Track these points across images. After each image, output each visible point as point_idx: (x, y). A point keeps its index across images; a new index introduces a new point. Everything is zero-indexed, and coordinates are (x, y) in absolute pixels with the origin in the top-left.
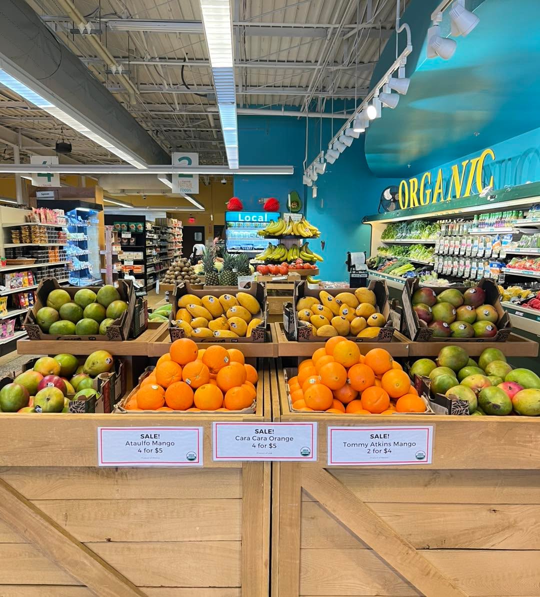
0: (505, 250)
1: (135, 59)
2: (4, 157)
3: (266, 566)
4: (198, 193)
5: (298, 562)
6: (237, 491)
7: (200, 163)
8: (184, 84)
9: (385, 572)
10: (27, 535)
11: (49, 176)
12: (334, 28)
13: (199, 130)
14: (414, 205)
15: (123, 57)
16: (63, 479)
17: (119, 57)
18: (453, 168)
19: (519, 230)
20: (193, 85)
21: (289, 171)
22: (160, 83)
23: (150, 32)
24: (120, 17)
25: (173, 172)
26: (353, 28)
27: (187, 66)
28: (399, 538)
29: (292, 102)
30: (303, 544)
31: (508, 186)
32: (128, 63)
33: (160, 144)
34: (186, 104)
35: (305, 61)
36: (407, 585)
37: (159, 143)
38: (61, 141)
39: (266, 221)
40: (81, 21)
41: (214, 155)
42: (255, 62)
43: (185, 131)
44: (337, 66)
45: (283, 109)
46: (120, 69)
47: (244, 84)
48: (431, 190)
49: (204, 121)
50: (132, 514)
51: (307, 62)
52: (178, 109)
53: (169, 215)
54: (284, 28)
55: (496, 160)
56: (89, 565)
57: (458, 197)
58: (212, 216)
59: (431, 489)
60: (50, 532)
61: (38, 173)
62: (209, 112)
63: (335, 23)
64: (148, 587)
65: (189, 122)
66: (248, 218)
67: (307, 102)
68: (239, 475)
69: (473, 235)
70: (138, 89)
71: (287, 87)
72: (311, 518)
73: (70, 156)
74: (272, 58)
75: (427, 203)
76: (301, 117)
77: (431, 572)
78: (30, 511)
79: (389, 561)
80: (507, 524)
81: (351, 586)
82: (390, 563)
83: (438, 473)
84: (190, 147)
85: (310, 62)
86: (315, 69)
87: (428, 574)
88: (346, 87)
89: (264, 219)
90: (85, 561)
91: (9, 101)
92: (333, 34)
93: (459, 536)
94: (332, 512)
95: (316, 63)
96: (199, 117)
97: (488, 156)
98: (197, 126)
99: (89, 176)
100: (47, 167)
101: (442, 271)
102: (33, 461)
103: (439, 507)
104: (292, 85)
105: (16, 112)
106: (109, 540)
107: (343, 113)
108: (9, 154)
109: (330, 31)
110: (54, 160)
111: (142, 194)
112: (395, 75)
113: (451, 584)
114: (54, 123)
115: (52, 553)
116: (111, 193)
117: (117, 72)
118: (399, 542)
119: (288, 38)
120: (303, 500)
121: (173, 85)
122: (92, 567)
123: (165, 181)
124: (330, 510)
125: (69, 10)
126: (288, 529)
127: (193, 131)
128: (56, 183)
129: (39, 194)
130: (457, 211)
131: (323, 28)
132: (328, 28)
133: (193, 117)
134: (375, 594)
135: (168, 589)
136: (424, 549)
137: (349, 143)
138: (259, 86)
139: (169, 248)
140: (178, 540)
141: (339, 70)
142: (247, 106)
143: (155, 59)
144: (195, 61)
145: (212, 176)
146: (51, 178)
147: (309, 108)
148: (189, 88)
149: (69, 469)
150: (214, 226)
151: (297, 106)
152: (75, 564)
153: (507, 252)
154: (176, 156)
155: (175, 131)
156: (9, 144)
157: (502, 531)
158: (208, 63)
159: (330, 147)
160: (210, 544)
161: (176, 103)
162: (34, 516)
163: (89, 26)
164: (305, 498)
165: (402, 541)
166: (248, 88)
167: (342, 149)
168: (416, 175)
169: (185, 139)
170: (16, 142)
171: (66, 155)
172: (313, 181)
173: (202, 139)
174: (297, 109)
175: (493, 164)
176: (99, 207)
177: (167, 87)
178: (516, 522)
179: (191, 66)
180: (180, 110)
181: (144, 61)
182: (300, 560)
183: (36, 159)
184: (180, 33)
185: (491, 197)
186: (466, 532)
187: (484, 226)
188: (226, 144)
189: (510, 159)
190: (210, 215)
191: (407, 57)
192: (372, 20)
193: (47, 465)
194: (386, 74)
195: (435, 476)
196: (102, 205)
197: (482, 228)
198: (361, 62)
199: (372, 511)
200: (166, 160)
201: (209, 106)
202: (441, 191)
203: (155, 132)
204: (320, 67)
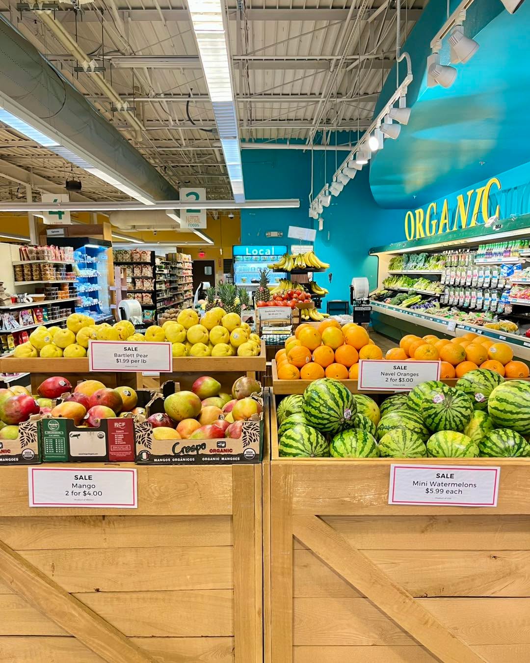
0: (512, 280)
1: (141, 96)
2: (17, 196)
3: (259, 614)
4: (206, 228)
5: (291, 611)
6: (228, 538)
7: (208, 198)
8: (190, 120)
9: (382, 621)
10: (13, 586)
11: (60, 214)
12: (338, 60)
13: (206, 166)
14: (420, 235)
15: (129, 94)
16: (49, 528)
17: (125, 94)
18: (458, 198)
19: (525, 260)
20: (199, 120)
21: (295, 204)
22: (166, 119)
23: (154, 68)
24: (123, 54)
25: (180, 207)
26: (356, 59)
27: (192, 102)
28: (395, 587)
29: (297, 135)
30: (296, 593)
31: (513, 216)
32: (132, 99)
33: (168, 180)
34: (193, 139)
35: (309, 94)
36: (405, 634)
37: (166, 178)
38: (71, 179)
39: (273, 254)
40: (84, 59)
41: (222, 190)
42: (260, 96)
43: (193, 166)
44: (341, 98)
45: (288, 143)
46: (125, 106)
47: (250, 119)
48: (436, 221)
49: (211, 156)
50: (121, 563)
51: (311, 94)
52: (184, 144)
53: (179, 250)
54: (287, 61)
55: (503, 189)
56: (77, 615)
57: (464, 227)
58: (221, 250)
59: (428, 536)
60: (37, 583)
61: (50, 212)
62: (215, 147)
63: (338, 55)
64: (139, 637)
65: (196, 157)
66: (255, 252)
67: (312, 134)
68: (229, 522)
69: (479, 266)
70: (144, 126)
71: (292, 120)
72: (305, 566)
73: (81, 194)
74: (277, 91)
75: (433, 234)
76: (306, 150)
77: (430, 621)
78: (16, 562)
79: (384, 611)
80: (508, 571)
81: (347, 636)
82: (386, 612)
83: (435, 519)
84: (198, 182)
85: (314, 94)
86: (319, 101)
87: (426, 623)
88: (351, 119)
89: (271, 252)
90: (74, 612)
91: (19, 140)
92: (336, 65)
93: (458, 584)
94: (326, 561)
95: (320, 96)
96: (206, 152)
97: (493, 185)
98: (205, 162)
99: (101, 213)
100: (57, 205)
101: (449, 301)
102: (17, 511)
103: (437, 554)
104: (297, 118)
105: (28, 151)
106: (98, 590)
107: (348, 145)
108: (23, 193)
109: (333, 62)
110: (64, 198)
111: (153, 230)
112: (396, 105)
113: (449, 633)
114: (64, 161)
115: (39, 604)
116: (122, 229)
117: (122, 109)
118: (396, 590)
119: (292, 71)
120: (295, 548)
121: (179, 120)
122: (80, 618)
123: (173, 216)
124: (323, 558)
125: (72, 48)
126: (280, 578)
127: (201, 166)
128: (67, 221)
129: (49, 232)
130: (462, 242)
131: (326, 60)
132: (331, 59)
133: (199, 152)
134: (372, 644)
135: (159, 639)
136: (422, 597)
137: (352, 175)
138: (264, 120)
139: (179, 283)
140: (169, 589)
141: (343, 101)
142: (253, 140)
143: (160, 95)
144: (200, 96)
145: (221, 211)
146: (62, 215)
147: (314, 141)
148: (194, 124)
149: (55, 518)
150: (224, 260)
151: (303, 139)
152: (62, 615)
153: (513, 281)
154: (183, 191)
155: (182, 166)
156: (22, 183)
157: (503, 578)
158: (208, 98)
159: (334, 180)
160: (201, 592)
161: (183, 139)
162: (20, 567)
163: (93, 64)
164: (297, 546)
165: (398, 589)
166: (253, 122)
167: (345, 182)
168: (422, 205)
169: (193, 175)
170: (28, 182)
171: (77, 192)
172: (319, 214)
173: (209, 174)
174: (303, 142)
175: (499, 193)
176: (108, 244)
177: (172, 123)
178: (517, 568)
179: (196, 101)
180: (187, 146)
181: (149, 98)
182: (293, 609)
183: (47, 197)
184: (184, 69)
185: (497, 227)
186: (465, 579)
187: (490, 256)
188: (231, 178)
189: (515, 188)
190: (220, 249)
191: (408, 87)
192: (375, 51)
193: (32, 515)
194: (388, 104)
195: (432, 522)
196: (110, 241)
197: (489, 258)
198: (366, 94)
199: (367, 558)
200: (174, 195)
201: (215, 141)
202: (447, 221)
203: (163, 168)
204: (324, 99)
